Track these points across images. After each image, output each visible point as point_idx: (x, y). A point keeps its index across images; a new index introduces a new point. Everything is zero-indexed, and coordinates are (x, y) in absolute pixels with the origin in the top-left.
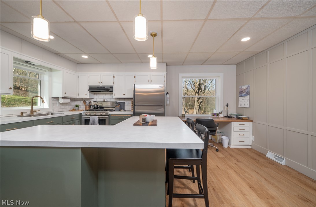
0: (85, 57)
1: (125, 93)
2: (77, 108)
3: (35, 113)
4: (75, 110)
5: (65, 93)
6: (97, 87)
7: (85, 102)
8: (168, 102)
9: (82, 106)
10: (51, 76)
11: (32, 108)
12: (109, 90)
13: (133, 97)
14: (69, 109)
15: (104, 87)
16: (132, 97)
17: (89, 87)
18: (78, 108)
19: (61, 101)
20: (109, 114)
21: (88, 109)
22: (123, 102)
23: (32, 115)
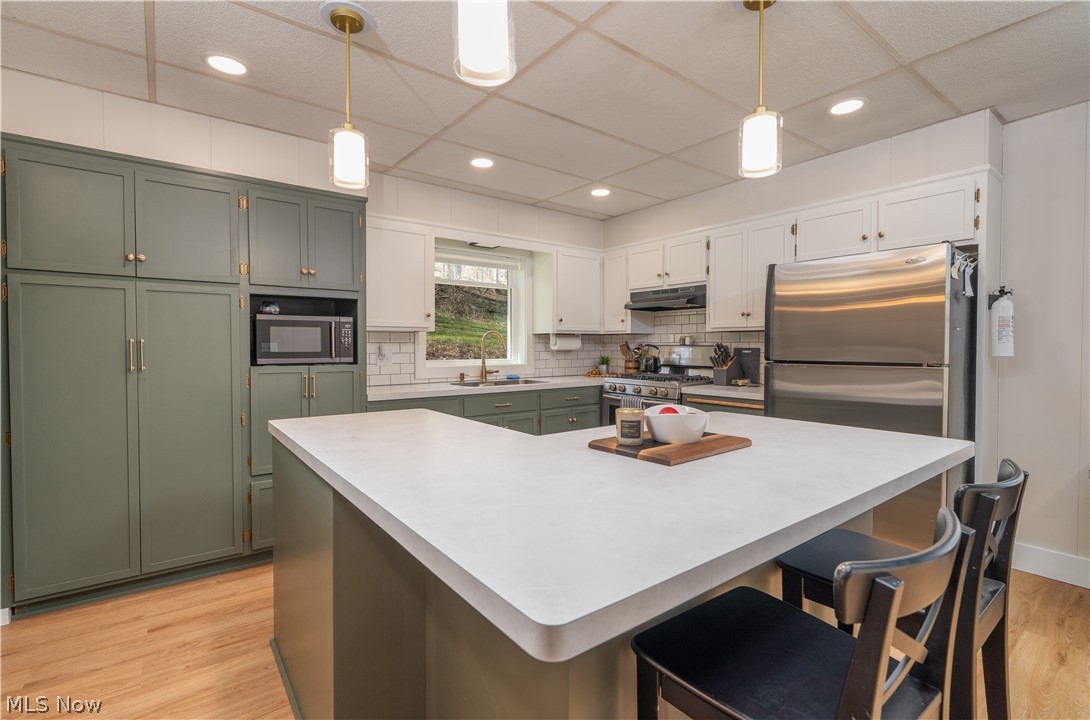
0: (600, 193)
1: (750, 311)
2: (604, 367)
3: (490, 378)
4: (599, 374)
5: (561, 320)
6: (654, 292)
7: (626, 347)
8: (1006, 348)
9: (619, 362)
10: (531, 273)
11: (484, 363)
12: (695, 299)
13: (764, 325)
14: (586, 371)
15: (676, 290)
16: (758, 322)
17: (631, 294)
18: (608, 369)
19: (556, 345)
20: (681, 394)
21: (631, 371)
22: (752, 346)
23: (483, 383)
